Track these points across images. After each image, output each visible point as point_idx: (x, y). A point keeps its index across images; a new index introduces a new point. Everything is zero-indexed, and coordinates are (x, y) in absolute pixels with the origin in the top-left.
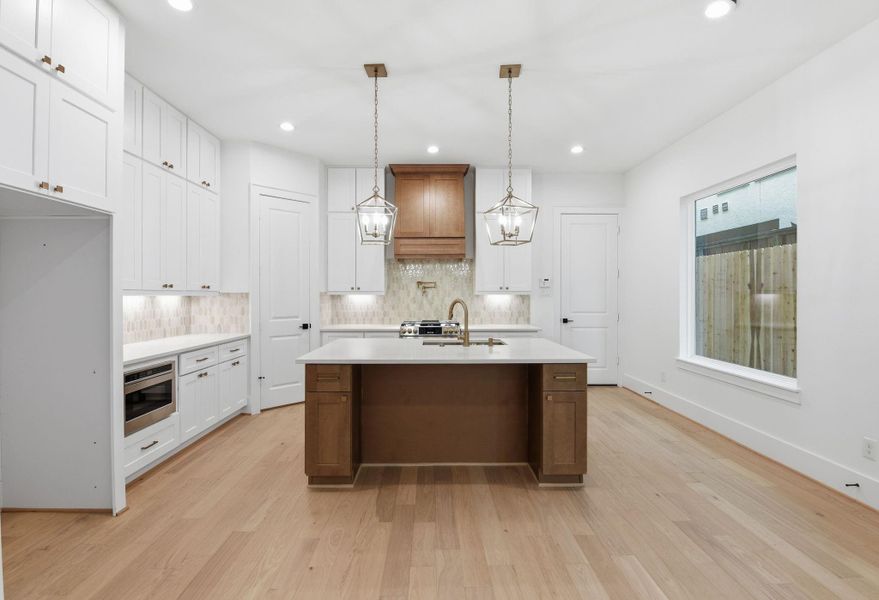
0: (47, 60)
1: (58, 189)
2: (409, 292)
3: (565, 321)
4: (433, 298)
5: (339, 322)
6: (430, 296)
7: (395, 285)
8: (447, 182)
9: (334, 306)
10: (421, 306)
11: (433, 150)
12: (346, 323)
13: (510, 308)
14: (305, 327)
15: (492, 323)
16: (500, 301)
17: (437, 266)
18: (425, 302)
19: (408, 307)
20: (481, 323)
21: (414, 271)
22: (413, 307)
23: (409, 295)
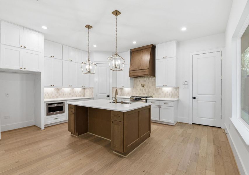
0: (21, 46)
1: (25, 69)
2: (139, 87)
3: (195, 98)
4: (146, 89)
5: (122, 96)
6: (145, 88)
7: (136, 85)
8: (146, 51)
9: (121, 91)
10: (142, 91)
11: (135, 43)
12: (124, 96)
13: (171, 92)
14: (108, 96)
15: (165, 97)
16: (167, 90)
17: (147, 78)
18: (144, 90)
19: (139, 92)
20: (161, 97)
21: (141, 81)
22: (140, 91)
23: (139, 88)
